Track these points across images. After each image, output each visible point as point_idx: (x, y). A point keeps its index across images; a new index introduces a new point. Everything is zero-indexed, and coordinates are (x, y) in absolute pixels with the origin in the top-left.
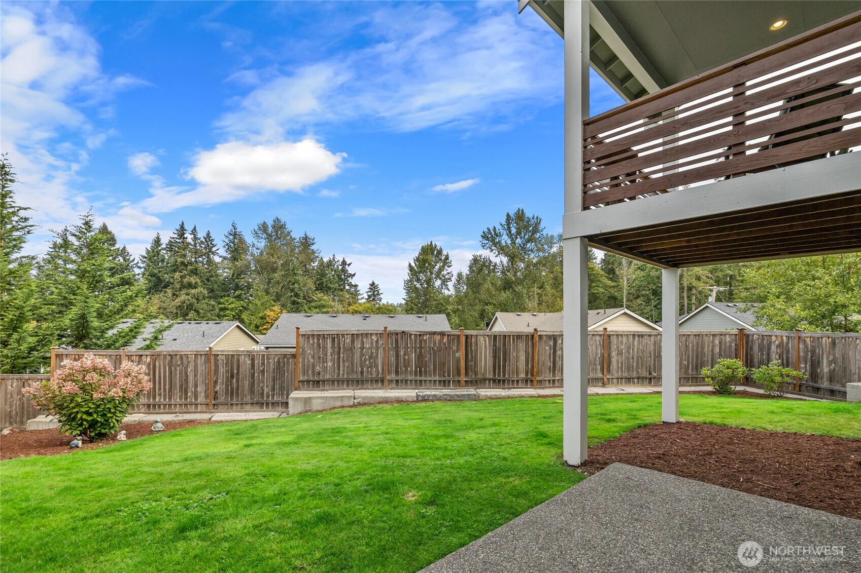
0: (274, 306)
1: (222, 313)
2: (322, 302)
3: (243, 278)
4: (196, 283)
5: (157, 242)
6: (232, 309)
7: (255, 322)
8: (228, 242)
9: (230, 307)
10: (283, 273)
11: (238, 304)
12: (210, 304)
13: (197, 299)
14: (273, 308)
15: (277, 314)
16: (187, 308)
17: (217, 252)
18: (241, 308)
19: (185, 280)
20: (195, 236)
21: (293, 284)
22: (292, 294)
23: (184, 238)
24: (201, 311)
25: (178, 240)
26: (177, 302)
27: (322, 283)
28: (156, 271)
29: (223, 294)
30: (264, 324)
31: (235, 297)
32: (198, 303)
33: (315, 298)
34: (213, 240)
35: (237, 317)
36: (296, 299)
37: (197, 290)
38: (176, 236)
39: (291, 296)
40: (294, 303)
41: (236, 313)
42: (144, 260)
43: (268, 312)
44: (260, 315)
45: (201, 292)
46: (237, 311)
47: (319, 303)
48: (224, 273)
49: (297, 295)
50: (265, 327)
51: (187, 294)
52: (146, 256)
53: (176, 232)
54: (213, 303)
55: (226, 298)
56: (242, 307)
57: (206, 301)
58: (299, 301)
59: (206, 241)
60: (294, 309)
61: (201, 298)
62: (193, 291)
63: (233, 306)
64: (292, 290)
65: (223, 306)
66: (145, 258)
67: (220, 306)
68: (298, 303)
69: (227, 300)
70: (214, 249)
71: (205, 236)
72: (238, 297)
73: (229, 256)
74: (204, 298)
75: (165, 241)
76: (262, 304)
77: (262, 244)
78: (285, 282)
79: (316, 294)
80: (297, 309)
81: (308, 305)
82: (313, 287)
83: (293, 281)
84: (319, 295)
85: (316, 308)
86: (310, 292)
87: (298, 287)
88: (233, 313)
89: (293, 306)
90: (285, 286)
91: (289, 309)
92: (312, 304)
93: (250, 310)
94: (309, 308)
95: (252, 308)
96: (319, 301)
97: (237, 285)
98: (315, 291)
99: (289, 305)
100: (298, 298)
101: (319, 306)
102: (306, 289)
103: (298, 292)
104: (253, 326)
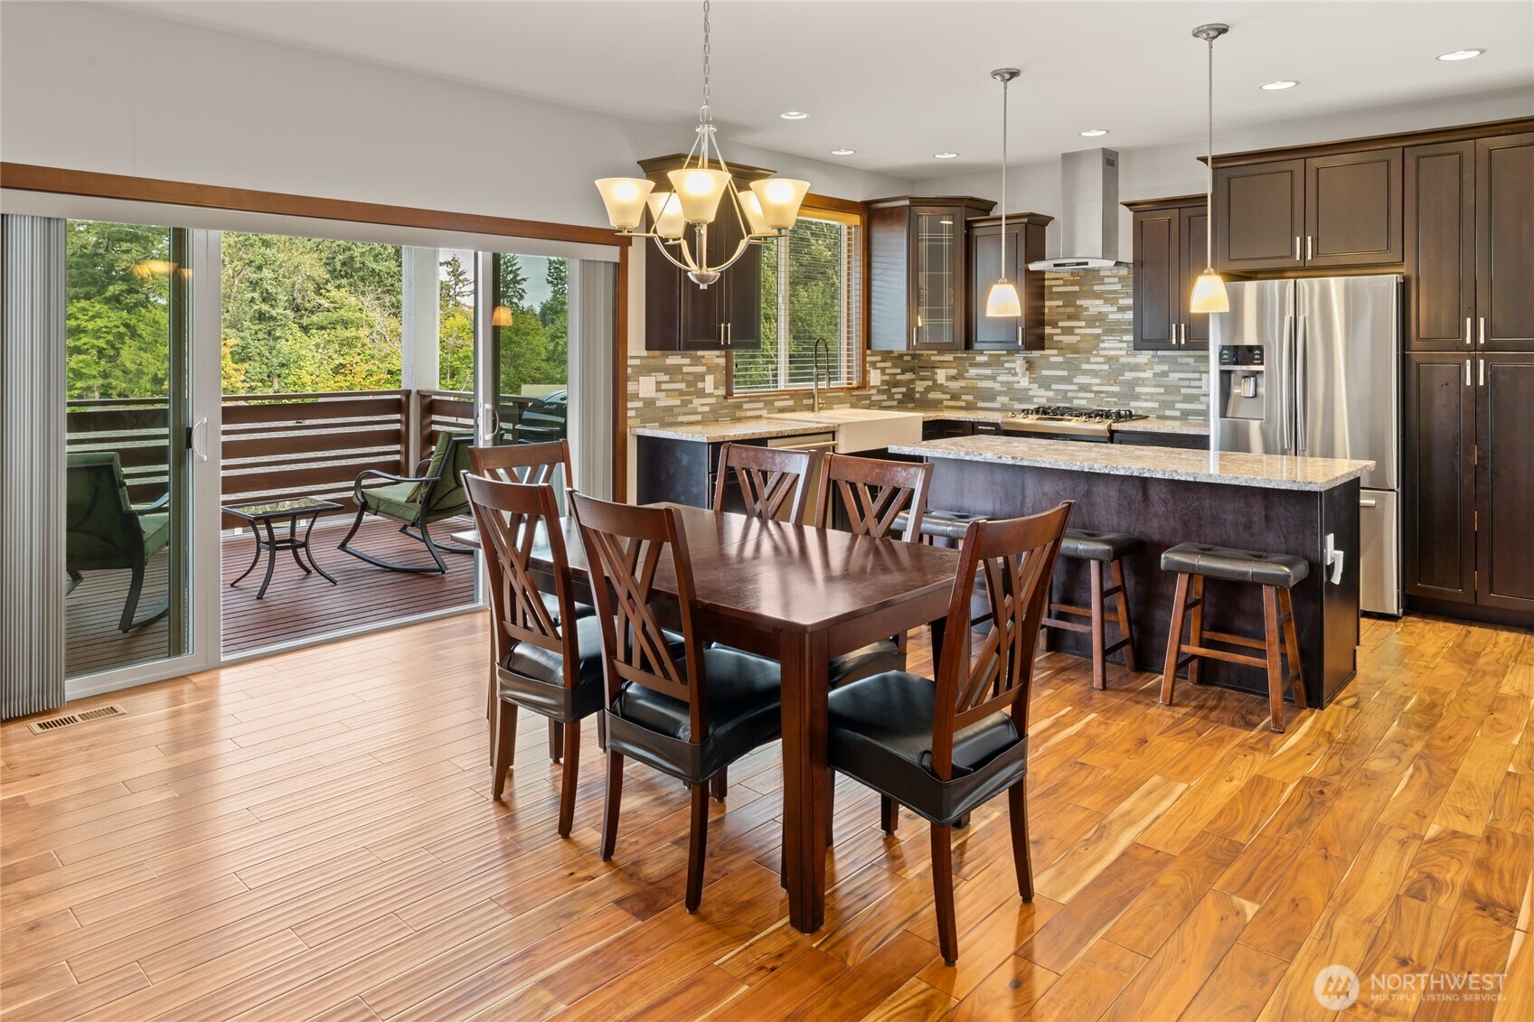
2: (341, 312)
3: (127, 252)
6: (97, 333)
7: (152, 369)
11: (113, 318)
18: (122, 329)
21: (260, 268)
22: (256, 295)
27: (352, 258)
31: (108, 301)
33: (323, 301)
35: (112, 353)
36: (265, 307)
39: (253, 300)
40: (261, 317)
41: (108, 342)
46: (110, 337)
47: (335, 316)
49: (267, 298)
56: (127, 326)
58: (274, 313)
60: (260, 335)
63: (100, 323)
64: (254, 285)
68: (272, 318)
78: (236, 263)
79: (328, 291)
80: (269, 334)
81: (305, 321)
82: (321, 273)
83: (259, 260)
84: (334, 293)
85: (323, 328)
86: (311, 286)
87: (272, 275)
88: (101, 343)
89: (257, 327)
90: (237, 273)
91: (246, 334)
92: (315, 318)
93: (140, 336)
94: (305, 329)
95: (144, 330)
96: (335, 308)
97: (111, 267)
98: (328, 281)
99: (247, 324)
100: (272, 306)
101: (334, 325)
102: (298, 279)
103: (272, 290)
104: (146, 378)
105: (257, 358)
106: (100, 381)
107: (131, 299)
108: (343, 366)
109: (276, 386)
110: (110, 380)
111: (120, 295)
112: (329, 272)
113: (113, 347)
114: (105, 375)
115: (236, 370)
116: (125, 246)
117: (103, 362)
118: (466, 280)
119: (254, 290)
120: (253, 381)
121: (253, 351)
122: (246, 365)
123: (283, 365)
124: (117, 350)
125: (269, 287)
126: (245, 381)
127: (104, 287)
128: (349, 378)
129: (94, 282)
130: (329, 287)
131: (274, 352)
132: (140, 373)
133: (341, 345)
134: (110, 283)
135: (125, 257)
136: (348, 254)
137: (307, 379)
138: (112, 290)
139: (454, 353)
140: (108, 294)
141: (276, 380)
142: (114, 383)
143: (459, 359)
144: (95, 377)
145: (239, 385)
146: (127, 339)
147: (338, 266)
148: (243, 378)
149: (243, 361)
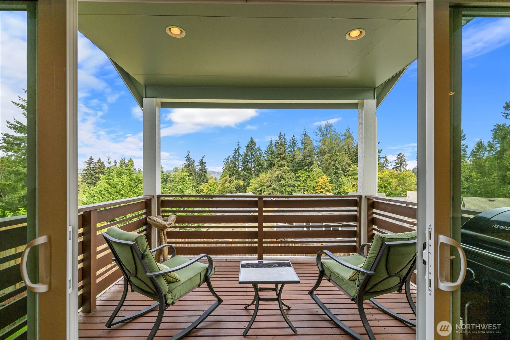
0: (323, 175)
1: (298, 179)
2: (355, 171)
4: (284, 164)
5: (271, 143)
6: (303, 177)
7: (313, 185)
8: (302, 139)
9: (302, 175)
10: (329, 155)
11: (306, 174)
12: (291, 175)
13: (285, 172)
14: (323, 177)
15: (325, 180)
16: (280, 178)
17: (297, 144)
18: (307, 176)
19: (280, 163)
20: (284, 139)
21: (335, 161)
22: (334, 168)
23: (281, 140)
24: (286, 179)
25: (278, 141)
26: (276, 175)
28: (270, 158)
29: (298, 168)
30: (317, 186)
32: (285, 174)
33: (350, 169)
34: (296, 138)
36: (336, 171)
37: (284, 168)
38: (278, 139)
40: (336, 173)
42: (266, 152)
43: (320, 179)
44: (316, 181)
45: (286, 169)
46: (305, 178)
47: (353, 172)
48: (299, 157)
49: (337, 168)
50: (318, 188)
51: (280, 170)
52: (267, 150)
53: (278, 137)
54: (293, 174)
55: (300, 171)
56: (308, 175)
57: (289, 173)
58: (338, 172)
59: (293, 139)
60: (335, 177)
61: (287, 172)
62: (283, 168)
63: (303, 175)
64: (334, 165)
65: (299, 175)
66: (266, 151)
67: (297, 175)
68: (338, 173)
69: (301, 172)
70: (296, 143)
71: (292, 137)
72: (306, 170)
73: (303, 147)
74: (288, 172)
75: (273, 143)
76: (316, 175)
77: (319, 138)
78: (330, 160)
79: (351, 166)
80: (337, 177)
81: (346, 174)
82: (350, 162)
83: (335, 159)
84: (353, 167)
85: (350, 175)
86: (347, 165)
87: (338, 163)
88: (303, 179)
89: (334, 175)
90: (330, 163)
91: (332, 177)
92: (348, 173)
93: (310, 178)
94: (345, 176)
95: (311, 176)
96: (353, 170)
97: (305, 163)
98: (351, 164)
99: (332, 174)
100: (338, 170)
101: (353, 174)
102: (344, 164)
103: (338, 166)
104: (312, 187)
105: (335, 183)
106: (303, 187)
107: (309, 170)
108: (354, 185)
109: (339, 190)
110: (305, 187)
111: (307, 169)
112: (352, 161)
113: (305, 180)
114: (304, 186)
115: (330, 185)
116: (308, 158)
117: (303, 183)
118: (389, 162)
119: (334, 167)
120: (334, 188)
121: (334, 181)
122: (332, 184)
123: (340, 184)
124: (306, 181)
125: (337, 166)
126: (332, 188)
127: (304, 167)
128: (356, 188)
129: (302, 166)
130: (352, 165)
131: (338, 181)
132: (310, 186)
133: (354, 180)
134: (305, 166)
135: (308, 160)
136: (356, 157)
137: (346, 188)
138: (306, 168)
139: (385, 182)
140: (305, 169)
141: (339, 188)
142: (306, 188)
143: (387, 183)
144: (302, 186)
145: (330, 189)
146: (308, 178)
147: (354, 160)
148: (331, 187)
149: (331, 183)
